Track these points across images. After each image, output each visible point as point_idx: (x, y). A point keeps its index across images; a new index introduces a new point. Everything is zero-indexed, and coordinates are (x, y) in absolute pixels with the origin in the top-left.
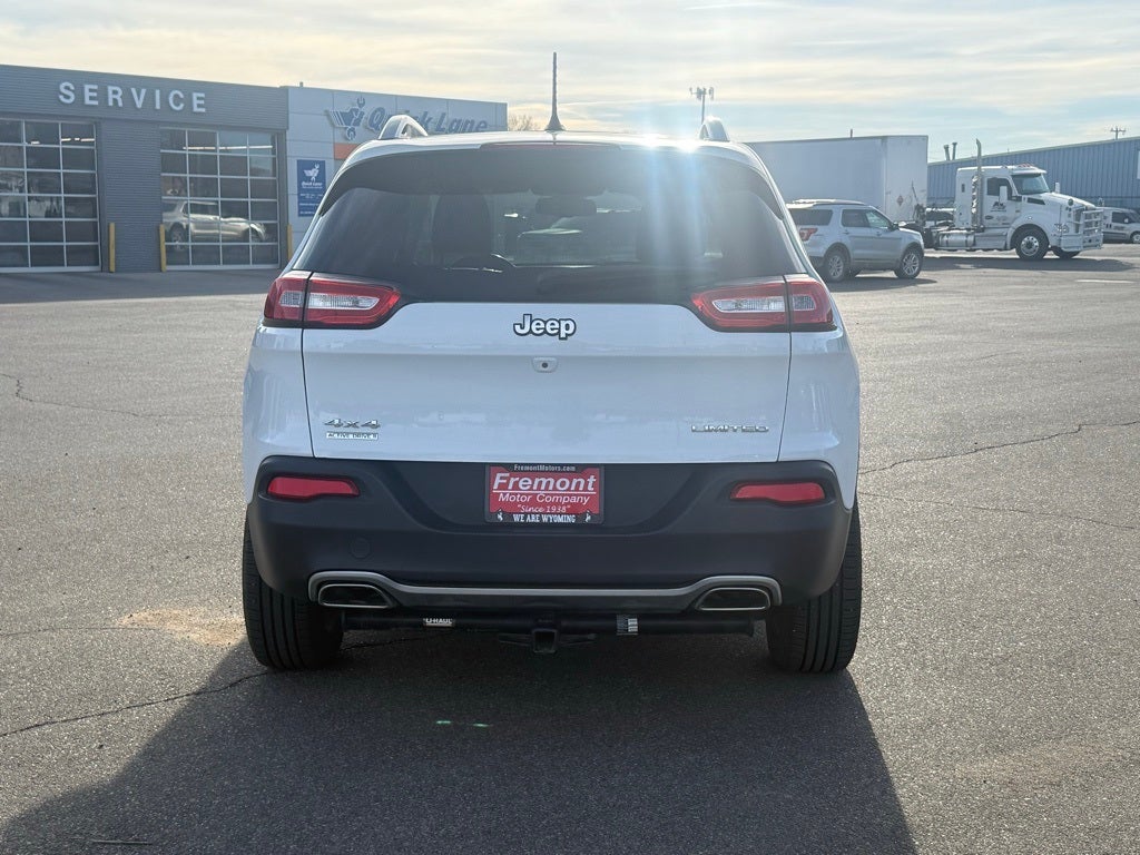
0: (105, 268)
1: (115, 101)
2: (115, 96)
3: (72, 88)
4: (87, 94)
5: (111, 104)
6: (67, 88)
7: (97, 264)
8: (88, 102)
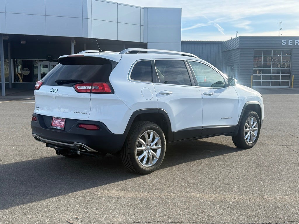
0: (291, 87)
1: (297, 43)
2: (297, 42)
3: (285, 41)
4: (289, 42)
5: (296, 44)
6: (284, 41)
7: (289, 86)
8: (289, 44)
